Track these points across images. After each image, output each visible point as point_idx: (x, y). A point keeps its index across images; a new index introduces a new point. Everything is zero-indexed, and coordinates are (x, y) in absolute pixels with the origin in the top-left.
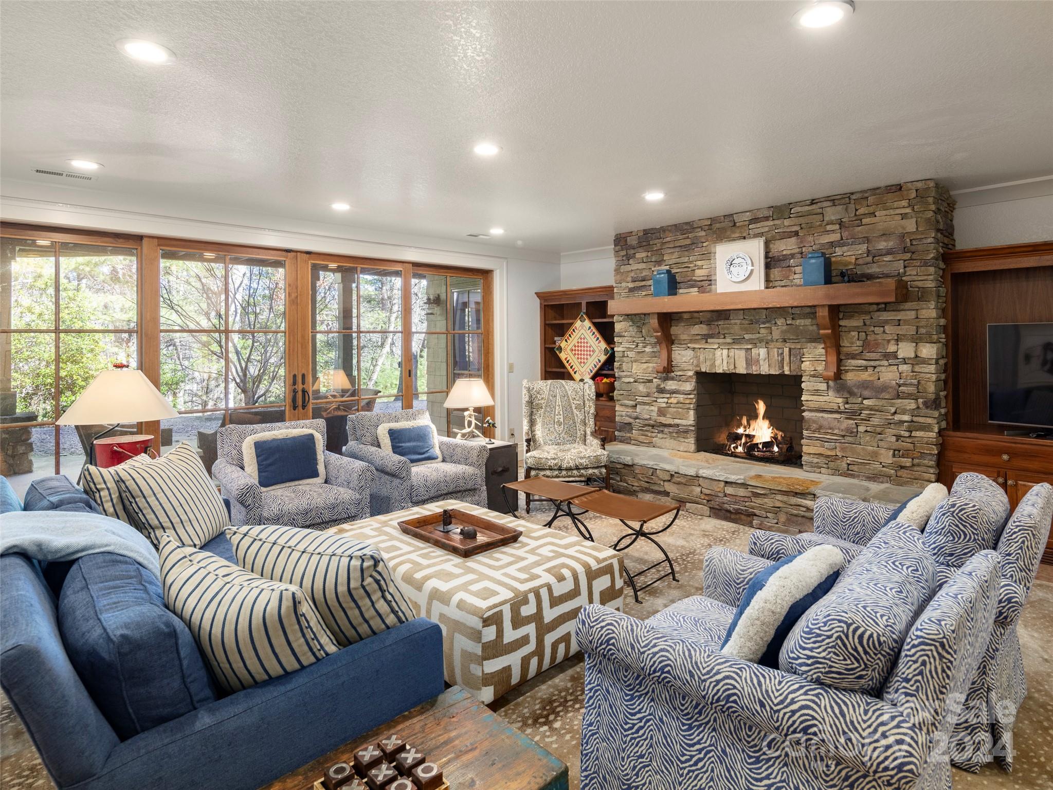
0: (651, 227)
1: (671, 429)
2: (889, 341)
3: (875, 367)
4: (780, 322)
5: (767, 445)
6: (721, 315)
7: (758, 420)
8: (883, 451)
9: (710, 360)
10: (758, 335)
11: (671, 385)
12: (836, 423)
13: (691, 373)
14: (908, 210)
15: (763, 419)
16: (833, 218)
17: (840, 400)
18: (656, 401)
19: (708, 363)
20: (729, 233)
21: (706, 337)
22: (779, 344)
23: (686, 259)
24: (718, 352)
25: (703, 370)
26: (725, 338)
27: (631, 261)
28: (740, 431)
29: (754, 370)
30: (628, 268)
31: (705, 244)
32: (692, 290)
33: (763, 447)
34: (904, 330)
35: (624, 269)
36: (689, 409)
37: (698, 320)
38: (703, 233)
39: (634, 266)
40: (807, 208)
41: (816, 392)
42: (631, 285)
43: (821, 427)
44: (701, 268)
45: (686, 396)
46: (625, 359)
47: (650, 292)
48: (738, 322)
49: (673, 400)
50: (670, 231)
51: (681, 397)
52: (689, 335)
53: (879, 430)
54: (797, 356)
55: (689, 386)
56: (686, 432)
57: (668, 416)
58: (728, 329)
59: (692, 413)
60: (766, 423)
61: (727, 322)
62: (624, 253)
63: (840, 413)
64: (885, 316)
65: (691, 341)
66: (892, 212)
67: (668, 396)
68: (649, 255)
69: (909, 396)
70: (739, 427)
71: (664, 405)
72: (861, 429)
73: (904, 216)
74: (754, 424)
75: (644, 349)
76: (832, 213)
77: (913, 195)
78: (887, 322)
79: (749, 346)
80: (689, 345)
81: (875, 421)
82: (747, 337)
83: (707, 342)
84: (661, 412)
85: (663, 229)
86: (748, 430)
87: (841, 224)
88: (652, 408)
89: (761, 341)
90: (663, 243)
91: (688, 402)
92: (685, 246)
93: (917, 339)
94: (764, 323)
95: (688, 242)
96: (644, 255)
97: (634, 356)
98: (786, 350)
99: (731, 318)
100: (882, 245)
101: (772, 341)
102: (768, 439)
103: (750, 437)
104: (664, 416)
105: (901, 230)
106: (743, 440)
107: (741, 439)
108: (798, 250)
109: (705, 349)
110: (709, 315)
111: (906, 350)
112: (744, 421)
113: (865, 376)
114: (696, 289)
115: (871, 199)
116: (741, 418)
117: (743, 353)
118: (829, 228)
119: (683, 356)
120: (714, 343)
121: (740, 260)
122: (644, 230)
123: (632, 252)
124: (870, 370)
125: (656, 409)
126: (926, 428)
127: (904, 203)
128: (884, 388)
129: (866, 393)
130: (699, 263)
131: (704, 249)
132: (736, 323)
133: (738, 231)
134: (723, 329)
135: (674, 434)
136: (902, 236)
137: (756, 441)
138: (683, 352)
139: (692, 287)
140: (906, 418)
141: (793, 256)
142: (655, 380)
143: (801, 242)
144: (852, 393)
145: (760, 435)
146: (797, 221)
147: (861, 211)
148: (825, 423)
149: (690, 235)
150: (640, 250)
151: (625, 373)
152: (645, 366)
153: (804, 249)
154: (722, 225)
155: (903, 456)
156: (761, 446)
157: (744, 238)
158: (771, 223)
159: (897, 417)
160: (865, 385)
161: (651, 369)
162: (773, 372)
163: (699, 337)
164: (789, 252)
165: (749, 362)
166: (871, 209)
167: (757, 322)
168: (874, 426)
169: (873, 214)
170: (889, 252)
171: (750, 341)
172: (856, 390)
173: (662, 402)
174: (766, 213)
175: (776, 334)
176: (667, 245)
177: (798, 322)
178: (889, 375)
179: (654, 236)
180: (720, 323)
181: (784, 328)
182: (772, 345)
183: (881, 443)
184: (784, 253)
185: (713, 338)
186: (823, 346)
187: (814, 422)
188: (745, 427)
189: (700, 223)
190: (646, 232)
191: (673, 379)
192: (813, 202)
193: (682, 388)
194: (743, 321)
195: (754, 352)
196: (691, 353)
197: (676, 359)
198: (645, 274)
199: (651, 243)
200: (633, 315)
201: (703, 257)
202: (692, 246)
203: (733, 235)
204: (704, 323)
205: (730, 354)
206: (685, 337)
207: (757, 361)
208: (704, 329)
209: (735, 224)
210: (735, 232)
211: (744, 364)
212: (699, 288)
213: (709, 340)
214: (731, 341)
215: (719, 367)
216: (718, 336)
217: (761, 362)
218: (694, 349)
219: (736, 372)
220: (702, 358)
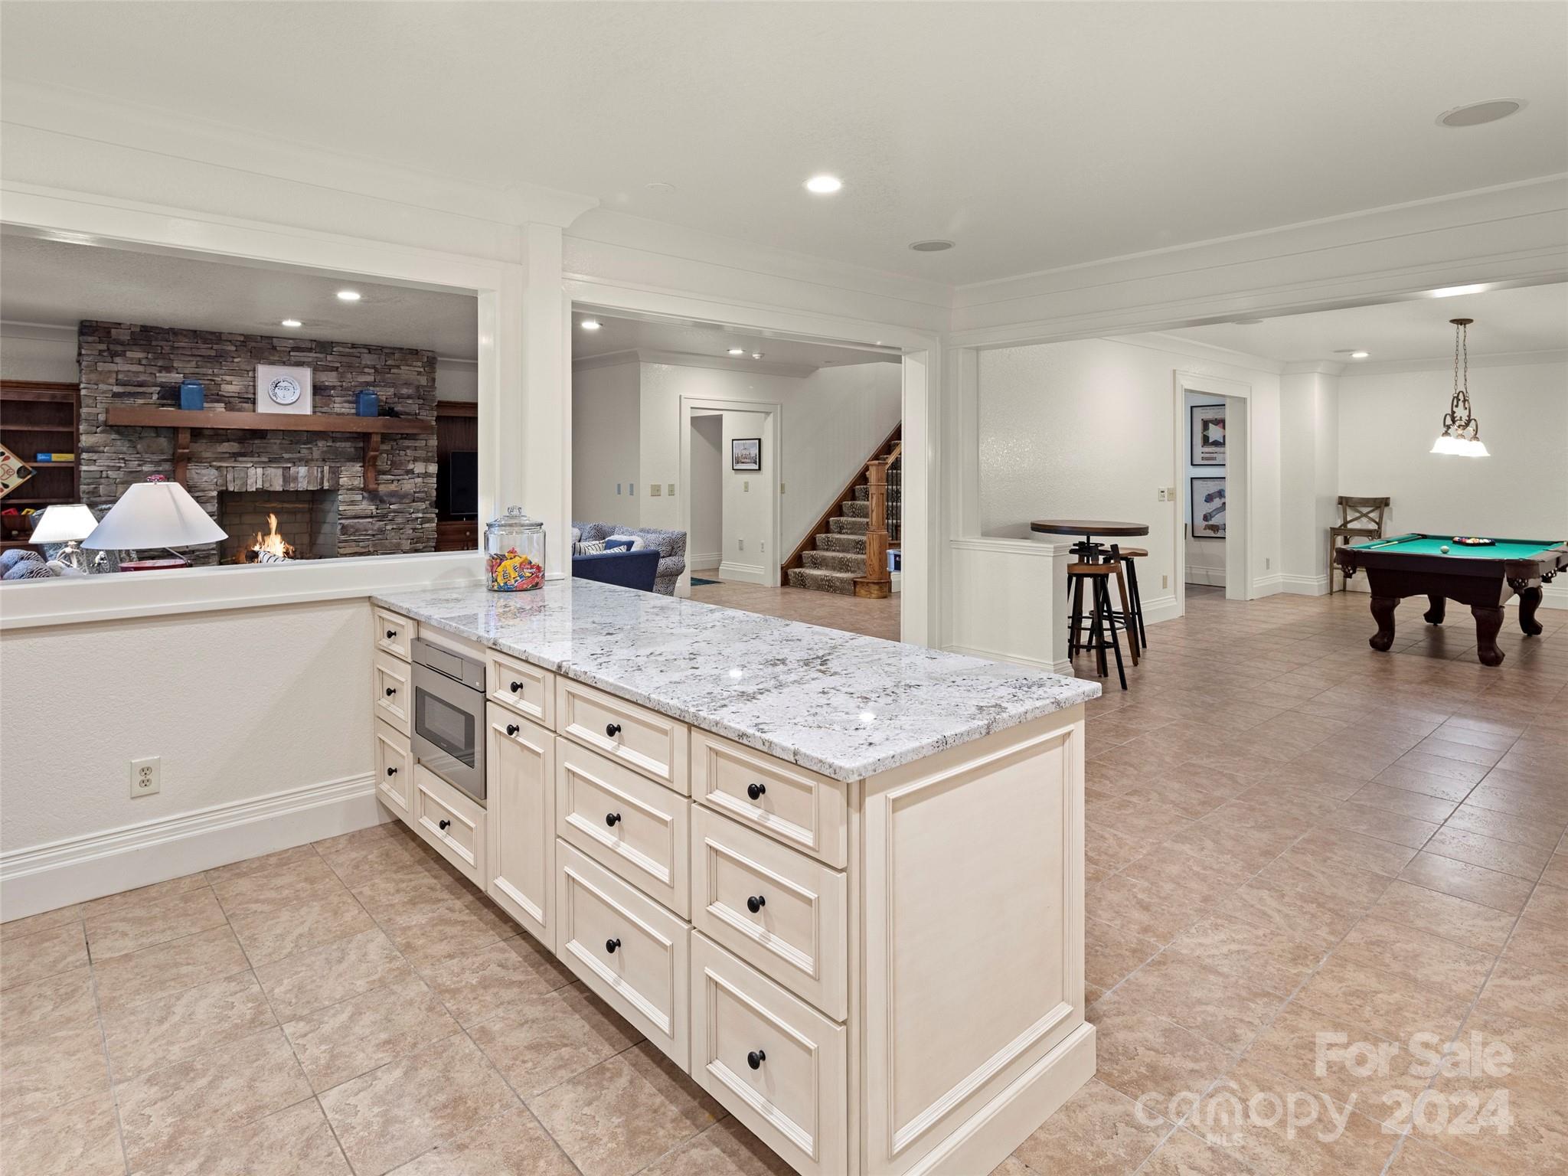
0: (155, 325)
2: (409, 461)
3: (399, 480)
4: (321, 444)
6: (258, 434)
7: (272, 536)
8: (404, 542)
9: (242, 478)
10: (299, 455)
12: (370, 526)
13: (215, 494)
14: (422, 370)
15: (276, 534)
16: (369, 363)
17: (373, 507)
19: (238, 482)
20: (266, 354)
21: (235, 456)
22: (320, 463)
23: (210, 371)
24: (252, 471)
25: (231, 489)
26: (259, 456)
27: (117, 359)
28: (257, 548)
29: (292, 487)
30: (113, 367)
31: (236, 360)
32: (216, 405)
34: (419, 454)
35: (101, 366)
37: (224, 437)
38: (234, 348)
39: (120, 365)
40: (347, 350)
41: (353, 503)
42: (116, 389)
43: (357, 530)
44: (231, 383)
46: (103, 481)
47: (151, 401)
48: (278, 441)
50: (185, 336)
52: (214, 453)
53: (401, 526)
54: (335, 473)
56: (208, 556)
58: (265, 448)
60: (278, 538)
61: (265, 442)
62: (103, 347)
63: (371, 517)
64: (407, 443)
65: (217, 459)
66: (412, 368)
69: (422, 500)
70: (255, 544)
72: (389, 527)
73: (419, 373)
74: (267, 540)
75: (139, 469)
76: (368, 359)
77: (426, 360)
78: (408, 447)
79: (289, 465)
80: (214, 463)
81: (399, 520)
82: (286, 456)
83: (235, 461)
85: (176, 332)
86: (263, 547)
87: (376, 370)
89: (300, 460)
90: (173, 348)
92: (209, 356)
93: (427, 460)
94: (304, 444)
95: (213, 353)
96: (141, 355)
97: (121, 476)
98: (326, 468)
99: (269, 437)
100: (404, 391)
101: (312, 460)
105: (417, 383)
108: (339, 384)
109: (233, 467)
110: (240, 434)
111: (419, 468)
112: (260, 538)
113: (393, 487)
114: (223, 405)
115: (397, 356)
116: (257, 535)
117: (280, 472)
118: (366, 370)
119: (205, 476)
120: (245, 463)
121: (285, 384)
122: (142, 326)
123: (119, 348)
124: (395, 483)
126: (430, 521)
127: (420, 364)
128: (405, 496)
129: (393, 500)
130: (228, 378)
131: (235, 364)
132: (275, 444)
133: (277, 356)
134: (260, 448)
136: (418, 387)
138: (204, 472)
139: (218, 401)
140: (420, 515)
141: (334, 388)
143: (342, 377)
144: (382, 501)
146: (339, 359)
147: (389, 363)
148: (361, 527)
149: (215, 347)
150: (134, 348)
151: (103, 499)
153: (344, 384)
154: (259, 345)
155: (416, 543)
157: (284, 363)
158: (315, 355)
159: (414, 516)
160: (393, 494)
162: (311, 488)
163: (227, 455)
164: (331, 384)
165: (286, 479)
166: (397, 363)
167: (298, 443)
168: (398, 524)
169: (398, 367)
170: (409, 397)
171: (289, 460)
172: (385, 498)
174: (309, 345)
175: (316, 454)
176: (180, 351)
177: (338, 444)
178: (408, 485)
179: (160, 337)
180: (256, 442)
181: (325, 449)
182: (313, 464)
183: (402, 536)
184: (327, 384)
185: (245, 456)
186: (361, 464)
187: (352, 527)
188: (260, 544)
189: (230, 337)
190: (145, 329)
192: (354, 346)
194: (284, 442)
195: (293, 470)
196: (214, 472)
197: (193, 479)
198: (142, 378)
199: (154, 343)
200: (126, 427)
201: (233, 372)
202: (219, 358)
203: (272, 358)
204: (234, 441)
205: (266, 473)
206: (208, 455)
207: (296, 479)
208: (234, 447)
209: (274, 348)
210: (273, 355)
211: (281, 481)
212: (226, 404)
213: (240, 459)
214: (267, 460)
215: (251, 486)
216: (251, 454)
217: (300, 480)
218: (218, 468)
219: (272, 489)
220: (230, 477)
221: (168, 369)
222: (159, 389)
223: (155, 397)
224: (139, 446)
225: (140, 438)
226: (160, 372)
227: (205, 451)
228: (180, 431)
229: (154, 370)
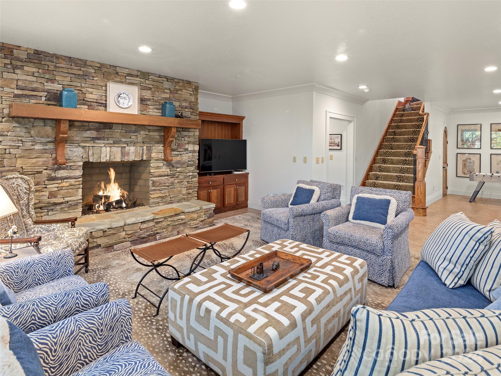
1: (63, 206)
2: (186, 144)
3: (181, 154)
4: (142, 133)
5: (117, 202)
6: (107, 126)
7: (112, 185)
8: (183, 189)
9: (98, 153)
10: (130, 139)
11: (62, 173)
12: (167, 181)
13: (81, 164)
14: (192, 93)
16: (167, 87)
17: (169, 170)
18: (46, 188)
19: (95, 156)
20: (113, 76)
21: (94, 139)
22: (141, 145)
23: (79, 85)
24: (104, 149)
25: (91, 160)
26: (108, 140)
27: (18, 71)
28: (102, 194)
29: (126, 159)
31: (95, 79)
32: (83, 106)
33: (116, 205)
34: (192, 139)
36: (79, 188)
37: (87, 128)
38: (94, 71)
39: (19, 75)
40: (157, 78)
41: (158, 168)
42: (17, 92)
43: (160, 184)
44: (92, 93)
45: (76, 180)
47: (41, 102)
48: (119, 131)
49: (64, 184)
50: (63, 60)
51: (72, 181)
52: (81, 138)
53: (182, 180)
54: (149, 150)
55: (79, 173)
56: (77, 205)
57: (58, 197)
58: (112, 135)
59: (80, 190)
60: (116, 186)
61: (111, 130)
63: (168, 176)
64: (185, 133)
65: (83, 141)
66: (188, 92)
67: (60, 181)
68: (40, 71)
69: (192, 165)
71: (56, 189)
72: (176, 181)
73: (191, 94)
75: (32, 147)
76: (167, 85)
77: (194, 87)
78: (186, 136)
79: (125, 145)
80: (82, 144)
81: (181, 177)
82: (123, 140)
83: (94, 143)
84: (52, 195)
85: (57, 57)
86: (105, 193)
87: (171, 92)
88: (43, 193)
89: (131, 142)
90: (56, 67)
91: (77, 184)
92: (79, 75)
93: (194, 143)
94: (133, 133)
95: (81, 73)
96: (34, 70)
98: (145, 148)
99: (114, 128)
100: (184, 104)
101: (137, 142)
102: (118, 198)
103: (107, 198)
104: (55, 197)
105: (189, 100)
107: (102, 200)
108: (152, 98)
109: (93, 147)
110: (97, 125)
111: (190, 147)
113: (178, 158)
114: (86, 107)
115: (181, 84)
117: (119, 149)
118: (166, 91)
119: (75, 152)
120: (100, 143)
122: (35, 50)
123: (19, 64)
124: (179, 156)
125: (47, 194)
126: (195, 177)
127: (191, 89)
128: (184, 163)
129: (178, 166)
130: (90, 90)
131: (94, 81)
132: (117, 132)
133: (119, 78)
134: (108, 134)
135: (66, 209)
136: (190, 102)
137: (111, 200)
138: (75, 149)
139: (84, 104)
140: (191, 174)
141: (149, 100)
142: (44, 172)
143: (153, 94)
144: (173, 167)
145: (113, 195)
146: (153, 83)
147: (177, 87)
148: (162, 182)
149: (82, 69)
150: (29, 64)
152: (34, 160)
153: (155, 98)
154: (109, 70)
155: (189, 189)
157: (123, 83)
158: (140, 80)
159: (188, 174)
160: (178, 162)
161: (41, 163)
162: (136, 159)
163: (89, 139)
164: (148, 98)
165: (123, 154)
166: (181, 88)
167: (130, 132)
168: (180, 179)
169: (181, 90)
170: (186, 108)
171: (125, 143)
172: (175, 165)
173: (53, 187)
174: (136, 73)
175: (140, 139)
176: (61, 70)
177: (151, 133)
178: (185, 157)
179: (47, 59)
180: (107, 131)
181: (144, 136)
182: (138, 145)
183: (183, 186)
184: (146, 97)
185: (100, 140)
186: (163, 145)
187: (158, 182)
189: (92, 64)
190: (37, 53)
191: (64, 169)
192: (160, 76)
193: (72, 175)
194: (122, 131)
195: (127, 148)
196: (81, 149)
197: (68, 154)
198: (35, 85)
199: (43, 62)
200: (23, 118)
201: (93, 86)
202: (84, 76)
203: (116, 79)
204: (93, 130)
205: (112, 150)
206: (78, 138)
207: (128, 154)
208: (94, 134)
209: (117, 73)
210: (117, 78)
211: (120, 156)
212: (88, 106)
213: (97, 141)
214: (112, 142)
215: (103, 158)
216: (103, 138)
217: (131, 154)
218: (84, 147)
219: (115, 160)
220: (90, 153)
221: (52, 81)
222: (46, 94)
223: (43, 99)
224: (32, 132)
225: (33, 126)
226: (47, 82)
227: (77, 136)
228: (62, 121)
229: (43, 81)
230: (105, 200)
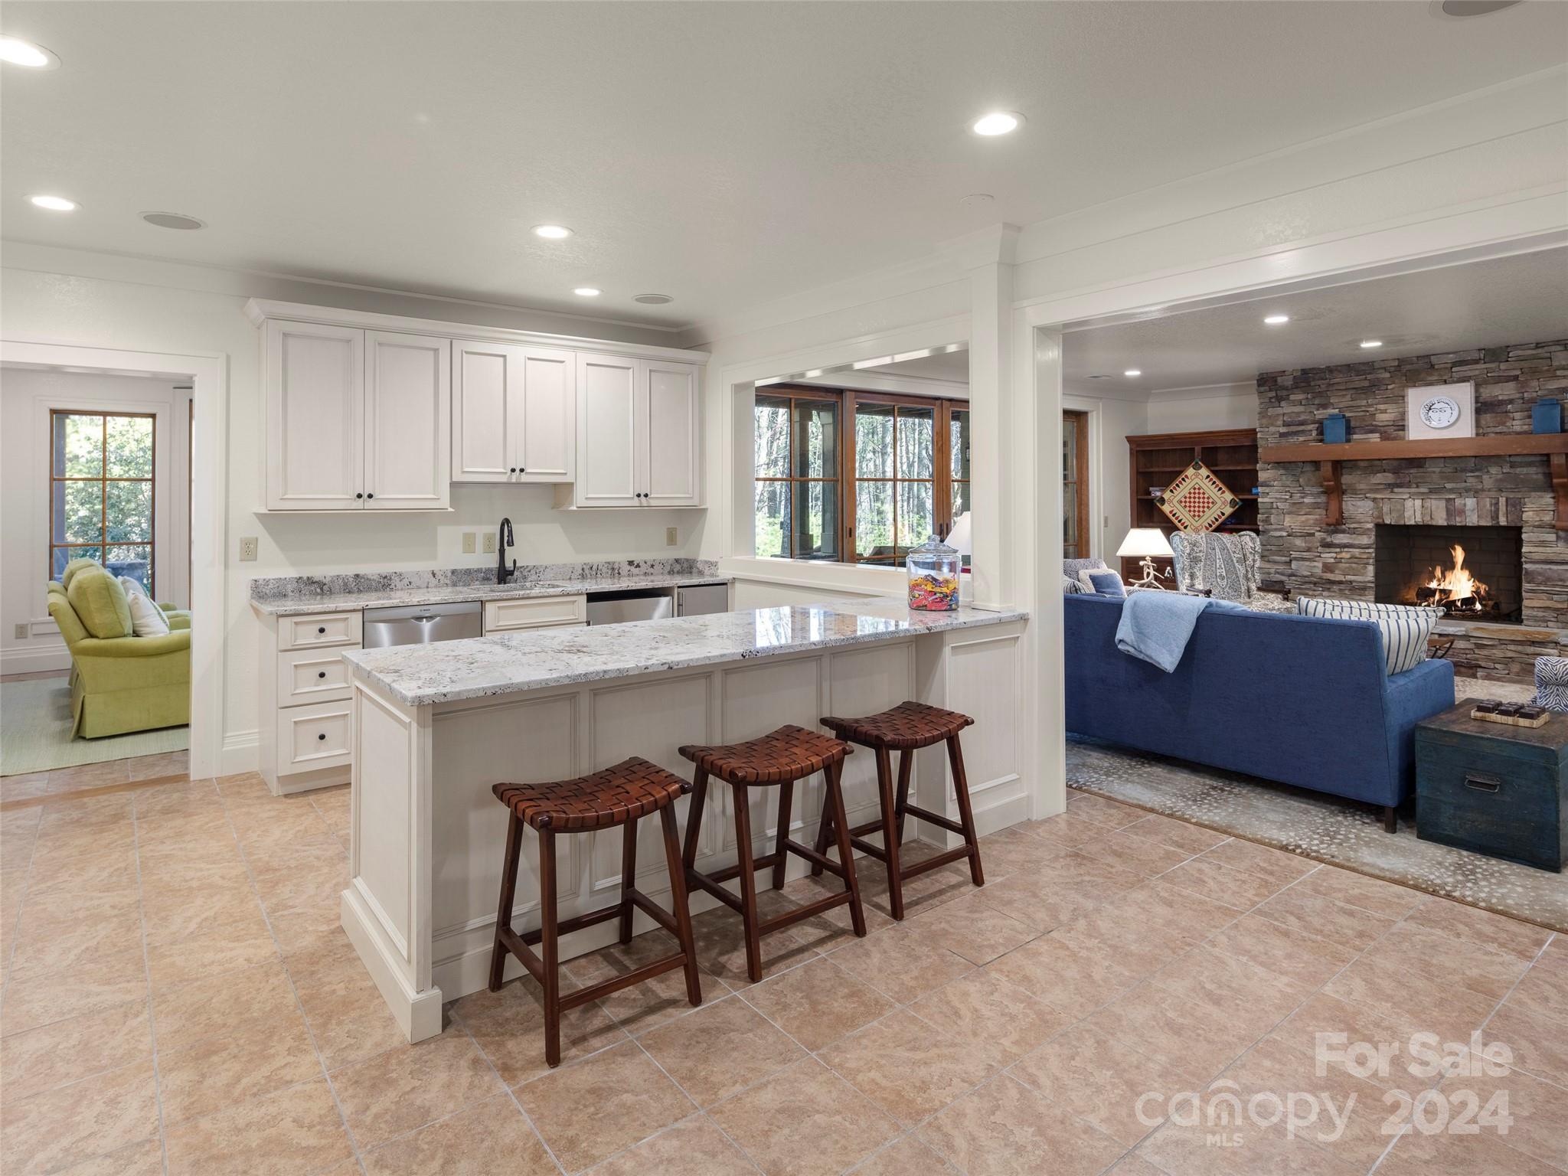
0: (1311, 367)
1: (1342, 587)
4: (1494, 470)
5: (1465, 601)
6: (1416, 463)
7: (1455, 571)
9: (1399, 511)
10: (1464, 485)
11: (1340, 538)
13: (1370, 526)
15: (1462, 569)
16: (1564, 363)
18: (1320, 556)
19: (1394, 515)
20: (1423, 376)
21: (1391, 487)
22: (1493, 494)
23: (1364, 402)
24: (1409, 503)
25: (1388, 522)
26: (1417, 487)
27: (1283, 404)
28: (1433, 585)
29: (1458, 521)
30: (1280, 411)
31: (1389, 387)
32: (1371, 435)
33: (1462, 606)
35: (1271, 411)
36: (1368, 564)
37: (1380, 468)
38: (1388, 375)
39: (1286, 408)
40: (1530, 352)
41: (1541, 543)
42: (1283, 430)
43: (1547, 579)
44: (1385, 412)
45: (1362, 551)
46: (1273, 511)
47: (1311, 438)
48: (1438, 470)
49: (1344, 555)
50: (1340, 371)
51: (1356, 551)
52: (1367, 485)
54: (1516, 506)
55: (1368, 540)
56: (1364, 589)
57: (1337, 572)
58: (1423, 477)
59: (1371, 569)
60: (1466, 574)
61: (1421, 470)
62: (1273, 394)
65: (1372, 491)
67: (1338, 550)
68: (1309, 396)
70: (1431, 580)
71: (1332, 560)
74: (1450, 576)
75: (1301, 500)
79: (1452, 496)
80: (1368, 495)
82: (1449, 486)
83: (1392, 492)
84: (1327, 568)
85: (1330, 370)
86: (1442, 584)
88: (1316, 564)
89: (1467, 490)
90: (1329, 385)
91: (1365, 556)
92: (1362, 388)
94: (1472, 472)
95: (1366, 383)
96: (1301, 397)
97: (1287, 507)
98: (1502, 500)
99: (1427, 466)
101: (1483, 490)
102: (1468, 595)
103: (1446, 593)
104: (1332, 572)
106: (1437, 597)
107: (1434, 596)
108: (1518, 395)
109: (1389, 499)
110: (1395, 463)
112: (1438, 572)
114: (1378, 435)
116: (1434, 569)
117: (1443, 504)
118: (1559, 373)
119: (1359, 507)
120: (1402, 493)
121: (1442, 405)
122: (1302, 370)
123: (1285, 393)
125: (1320, 565)
130: (1382, 407)
131: (1389, 392)
132: (1434, 471)
133: (1436, 374)
134: (1416, 477)
135: (1347, 592)
137: (1453, 597)
138: (1359, 503)
139: (1372, 432)
141: (1511, 401)
142: (1317, 534)
143: (1523, 387)
145: (1458, 589)
146: (1517, 365)
148: (1553, 575)
149: (1369, 377)
150: (1295, 391)
151: (1274, 527)
152: (1303, 518)
153: (1526, 395)
154: (1415, 366)
156: (1459, 604)
157: (1445, 382)
158: (1482, 367)
161: (1312, 522)
162: (1483, 523)
163: (1382, 487)
164: (1506, 397)
165: (1449, 513)
167: (1464, 470)
171: (1451, 491)
173: (1329, 557)
174: (1477, 356)
175: (1489, 483)
176: (1336, 387)
177: (1518, 470)
179: (1317, 377)
180: (1411, 471)
181: (1500, 476)
182: (1482, 495)
184: (1499, 399)
185: (1401, 487)
186: (1551, 495)
187: (1538, 574)
188: (1439, 580)
189: (1383, 365)
190: (1304, 372)
191: (1343, 532)
192: (1537, 346)
193: (1357, 542)
194: (1444, 470)
195: (1458, 502)
196: (1370, 504)
197: (1348, 511)
198: (1302, 417)
199: (1312, 384)
200: (1290, 462)
201: (1388, 400)
202: (1371, 388)
203: (1430, 378)
204: (1389, 472)
205: (1426, 505)
206: (1362, 486)
207: (1462, 512)
208: (1389, 478)
209: (1432, 366)
210: (1431, 375)
211: (1444, 516)
212: (1381, 434)
213: (1396, 490)
214: (1426, 490)
215: (1409, 519)
216: (1408, 485)
217: (1468, 513)
218: (1374, 500)
219: (1434, 523)
220: (1386, 509)
221: (1324, 406)
222: (1317, 425)
223: (1314, 433)
224: (1301, 480)
225: (1302, 472)
226: (1318, 410)
227: (1359, 483)
228: (1322, 464)
229: (1313, 408)
230: (1440, 595)
